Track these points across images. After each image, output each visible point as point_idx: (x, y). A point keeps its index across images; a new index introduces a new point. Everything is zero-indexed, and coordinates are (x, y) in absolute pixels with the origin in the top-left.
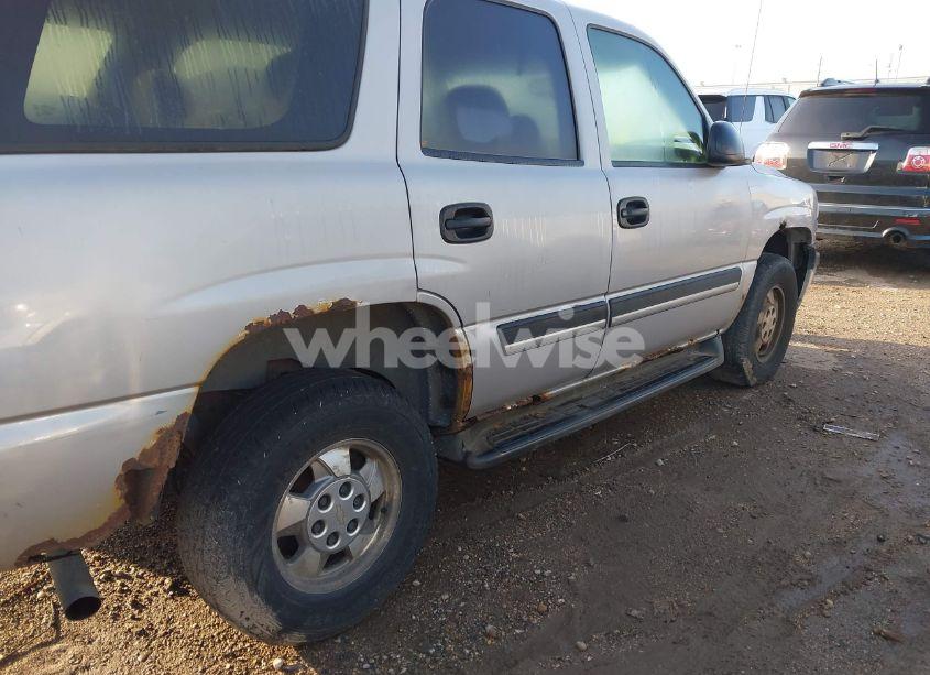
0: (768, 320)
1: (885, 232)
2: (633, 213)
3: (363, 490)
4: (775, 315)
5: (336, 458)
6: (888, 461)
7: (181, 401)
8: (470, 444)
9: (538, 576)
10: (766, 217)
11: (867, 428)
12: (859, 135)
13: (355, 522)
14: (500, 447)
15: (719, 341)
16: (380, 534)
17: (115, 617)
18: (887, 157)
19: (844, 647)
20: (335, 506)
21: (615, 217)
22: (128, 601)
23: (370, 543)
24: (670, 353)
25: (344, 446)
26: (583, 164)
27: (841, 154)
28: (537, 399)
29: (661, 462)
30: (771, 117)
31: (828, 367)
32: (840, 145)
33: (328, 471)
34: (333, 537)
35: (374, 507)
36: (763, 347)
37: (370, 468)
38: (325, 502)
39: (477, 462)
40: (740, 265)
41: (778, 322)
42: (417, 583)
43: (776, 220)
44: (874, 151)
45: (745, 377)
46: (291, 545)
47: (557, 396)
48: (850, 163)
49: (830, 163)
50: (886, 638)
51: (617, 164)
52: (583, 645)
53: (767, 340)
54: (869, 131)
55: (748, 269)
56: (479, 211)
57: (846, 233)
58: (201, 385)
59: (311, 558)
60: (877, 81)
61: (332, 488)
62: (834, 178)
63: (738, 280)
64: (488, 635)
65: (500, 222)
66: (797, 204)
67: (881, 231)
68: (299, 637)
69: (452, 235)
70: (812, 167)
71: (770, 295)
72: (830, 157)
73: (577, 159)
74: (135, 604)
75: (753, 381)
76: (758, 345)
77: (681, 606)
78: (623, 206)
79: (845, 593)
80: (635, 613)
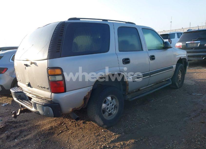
0: (180, 76)
1: (204, 58)
2: (152, 58)
3: (113, 103)
4: (181, 75)
5: (109, 98)
6: (204, 98)
7: (91, 88)
8: (129, 97)
9: (142, 118)
10: (177, 57)
11: (200, 93)
12: (196, 40)
13: (112, 109)
14: (133, 98)
15: (170, 80)
16: (116, 111)
17: (75, 127)
18: (202, 44)
19: (195, 124)
20: (110, 106)
21: (149, 58)
22: (77, 124)
23: (115, 112)
24: (161, 82)
25: (110, 96)
26: (143, 51)
27: (193, 44)
28: (139, 90)
29: (162, 101)
30: (178, 37)
31: (193, 84)
32: (192, 42)
33: (108, 100)
34: (110, 111)
35: (115, 106)
36: (179, 81)
37: (114, 100)
38: (108, 105)
39: (130, 100)
40: (173, 66)
41: (182, 76)
42: (122, 120)
43: (179, 57)
44: (199, 43)
45: (177, 86)
46: (104, 111)
47: (142, 89)
48: (195, 45)
49: (191, 46)
50: (202, 123)
51: (149, 50)
52: (151, 126)
53: (180, 79)
54: (198, 39)
55: (174, 66)
56: (128, 59)
57: (196, 59)
58: (93, 86)
59: (107, 114)
60: (199, 29)
61: (109, 103)
62: (192, 49)
63: (173, 68)
64: (135, 125)
65: (131, 61)
66: (183, 54)
67: (203, 58)
68: (105, 126)
69: (124, 63)
70: (187, 47)
71: (180, 71)
72: (191, 44)
73: (142, 50)
74: (78, 125)
75: (178, 87)
76: (179, 80)
77: (167, 120)
78: (151, 57)
79: (195, 117)
80: (159, 122)
